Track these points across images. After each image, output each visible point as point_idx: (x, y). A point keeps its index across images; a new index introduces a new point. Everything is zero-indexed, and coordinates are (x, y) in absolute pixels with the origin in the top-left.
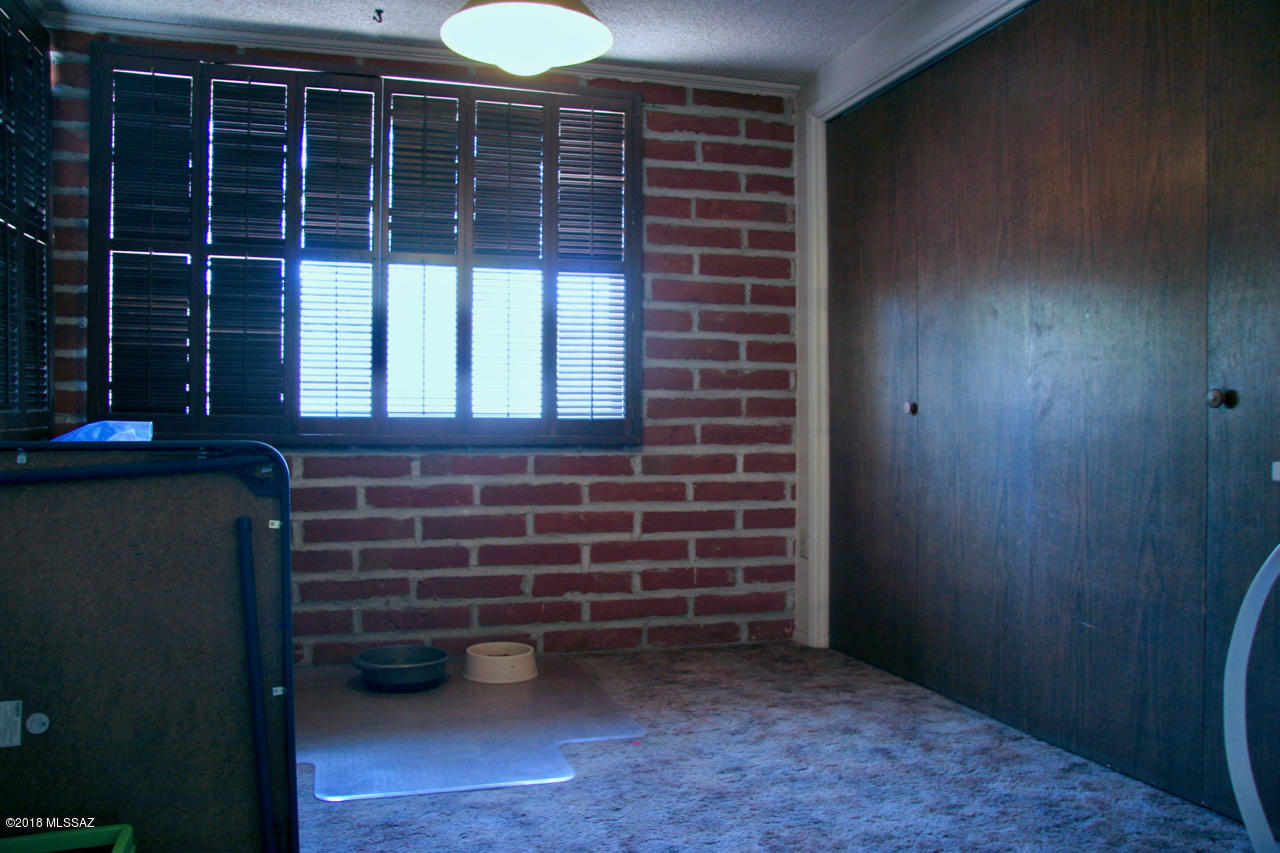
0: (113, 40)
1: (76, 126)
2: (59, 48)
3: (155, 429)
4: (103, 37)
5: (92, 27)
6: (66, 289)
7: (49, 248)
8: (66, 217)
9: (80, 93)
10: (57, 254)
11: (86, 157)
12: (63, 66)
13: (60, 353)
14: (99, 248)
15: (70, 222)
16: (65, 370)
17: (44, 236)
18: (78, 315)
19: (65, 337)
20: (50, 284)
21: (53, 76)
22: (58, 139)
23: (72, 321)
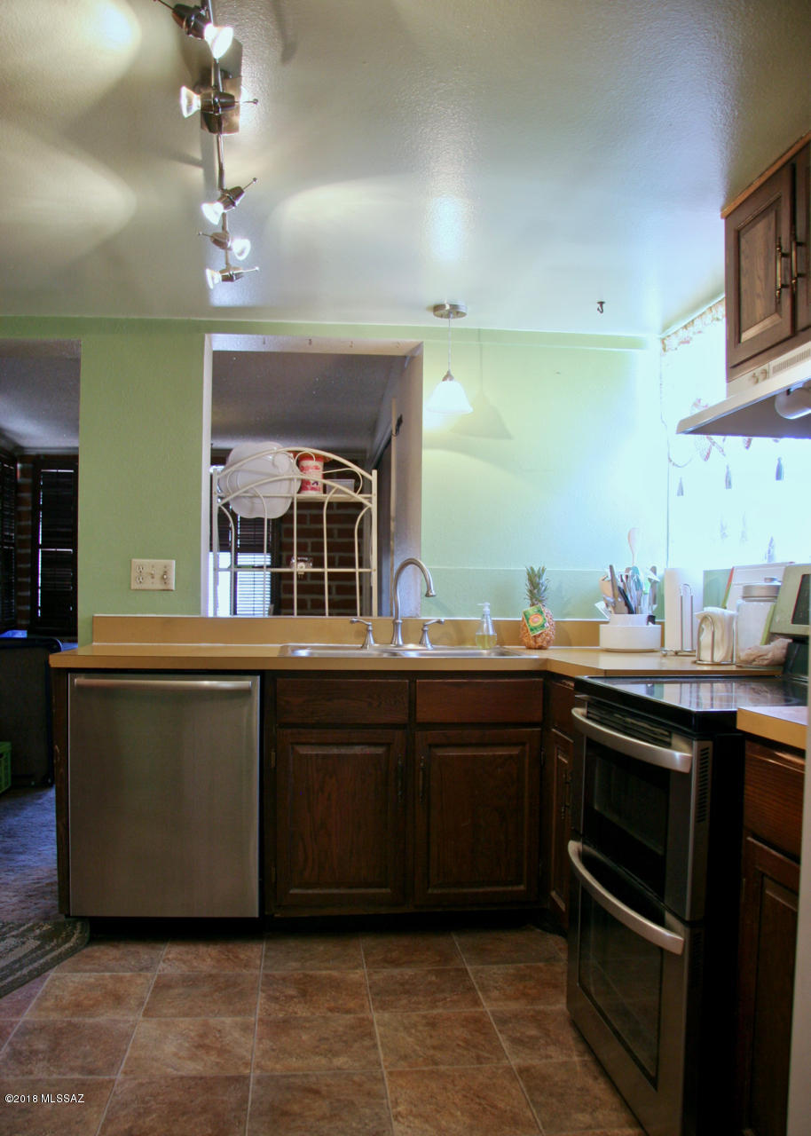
0: (42, 458)
1: (27, 495)
2: (21, 463)
3: (28, 633)
4: (38, 456)
5: (33, 453)
6: (22, 566)
7: (15, 550)
8: (22, 534)
9: (29, 481)
10: (19, 551)
11: (30, 508)
12: (22, 470)
13: (20, 594)
14: (35, 547)
15: (24, 537)
16: (21, 601)
17: (13, 545)
18: (27, 577)
19: (21, 587)
20: (16, 563)
21: (19, 474)
22: (19, 502)
23: (25, 580)
